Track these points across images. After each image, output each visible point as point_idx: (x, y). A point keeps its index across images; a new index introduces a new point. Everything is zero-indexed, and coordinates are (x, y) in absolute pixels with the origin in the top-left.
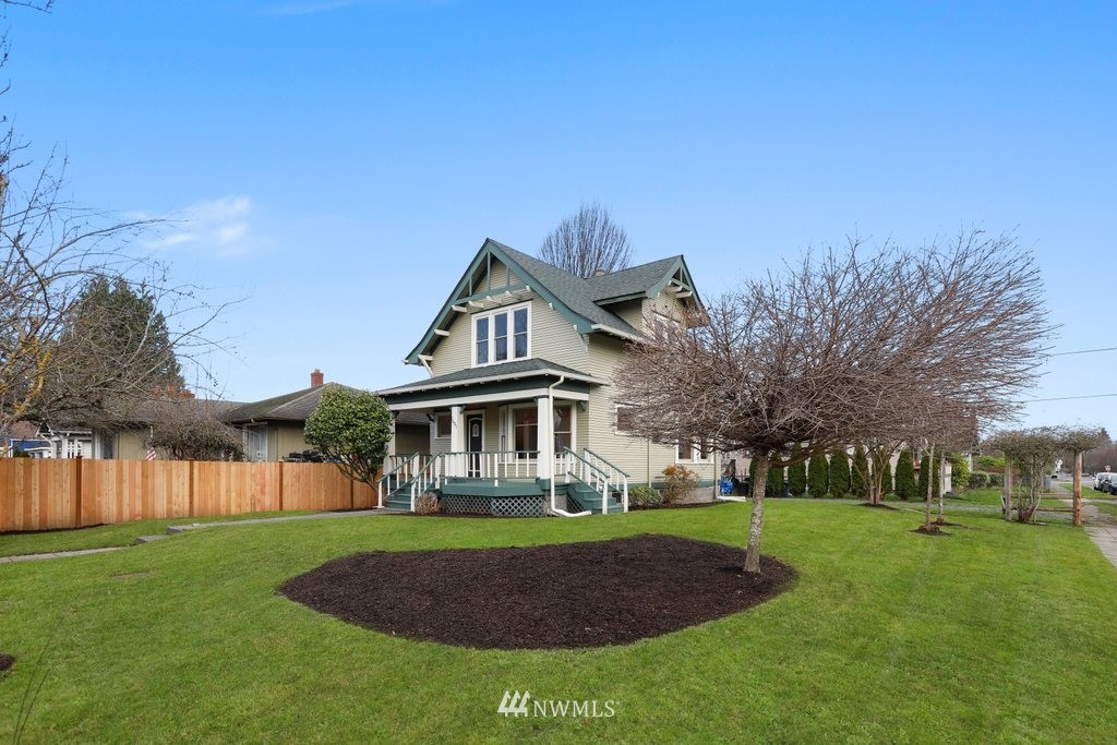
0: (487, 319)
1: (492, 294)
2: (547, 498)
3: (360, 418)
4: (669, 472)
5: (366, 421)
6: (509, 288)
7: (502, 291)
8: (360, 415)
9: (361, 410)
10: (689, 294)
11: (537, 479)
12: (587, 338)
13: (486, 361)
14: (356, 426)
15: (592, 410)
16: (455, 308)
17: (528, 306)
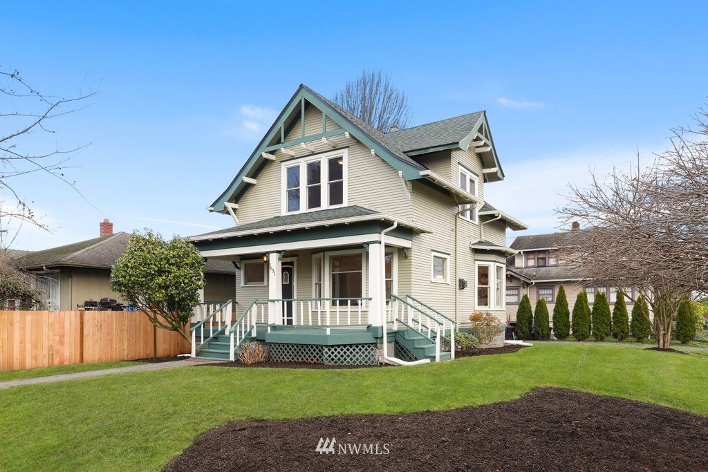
0: (298, 167)
1: (306, 140)
2: (379, 345)
3: (173, 264)
4: (475, 318)
5: (179, 267)
6: (325, 134)
7: (317, 137)
8: (172, 261)
9: (174, 257)
10: (488, 149)
11: (369, 327)
12: (410, 185)
13: (298, 208)
14: (169, 272)
15: (415, 257)
16: (265, 155)
17: (344, 153)
